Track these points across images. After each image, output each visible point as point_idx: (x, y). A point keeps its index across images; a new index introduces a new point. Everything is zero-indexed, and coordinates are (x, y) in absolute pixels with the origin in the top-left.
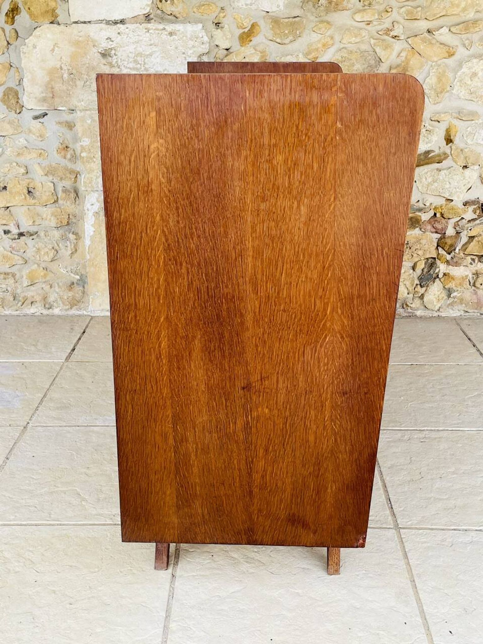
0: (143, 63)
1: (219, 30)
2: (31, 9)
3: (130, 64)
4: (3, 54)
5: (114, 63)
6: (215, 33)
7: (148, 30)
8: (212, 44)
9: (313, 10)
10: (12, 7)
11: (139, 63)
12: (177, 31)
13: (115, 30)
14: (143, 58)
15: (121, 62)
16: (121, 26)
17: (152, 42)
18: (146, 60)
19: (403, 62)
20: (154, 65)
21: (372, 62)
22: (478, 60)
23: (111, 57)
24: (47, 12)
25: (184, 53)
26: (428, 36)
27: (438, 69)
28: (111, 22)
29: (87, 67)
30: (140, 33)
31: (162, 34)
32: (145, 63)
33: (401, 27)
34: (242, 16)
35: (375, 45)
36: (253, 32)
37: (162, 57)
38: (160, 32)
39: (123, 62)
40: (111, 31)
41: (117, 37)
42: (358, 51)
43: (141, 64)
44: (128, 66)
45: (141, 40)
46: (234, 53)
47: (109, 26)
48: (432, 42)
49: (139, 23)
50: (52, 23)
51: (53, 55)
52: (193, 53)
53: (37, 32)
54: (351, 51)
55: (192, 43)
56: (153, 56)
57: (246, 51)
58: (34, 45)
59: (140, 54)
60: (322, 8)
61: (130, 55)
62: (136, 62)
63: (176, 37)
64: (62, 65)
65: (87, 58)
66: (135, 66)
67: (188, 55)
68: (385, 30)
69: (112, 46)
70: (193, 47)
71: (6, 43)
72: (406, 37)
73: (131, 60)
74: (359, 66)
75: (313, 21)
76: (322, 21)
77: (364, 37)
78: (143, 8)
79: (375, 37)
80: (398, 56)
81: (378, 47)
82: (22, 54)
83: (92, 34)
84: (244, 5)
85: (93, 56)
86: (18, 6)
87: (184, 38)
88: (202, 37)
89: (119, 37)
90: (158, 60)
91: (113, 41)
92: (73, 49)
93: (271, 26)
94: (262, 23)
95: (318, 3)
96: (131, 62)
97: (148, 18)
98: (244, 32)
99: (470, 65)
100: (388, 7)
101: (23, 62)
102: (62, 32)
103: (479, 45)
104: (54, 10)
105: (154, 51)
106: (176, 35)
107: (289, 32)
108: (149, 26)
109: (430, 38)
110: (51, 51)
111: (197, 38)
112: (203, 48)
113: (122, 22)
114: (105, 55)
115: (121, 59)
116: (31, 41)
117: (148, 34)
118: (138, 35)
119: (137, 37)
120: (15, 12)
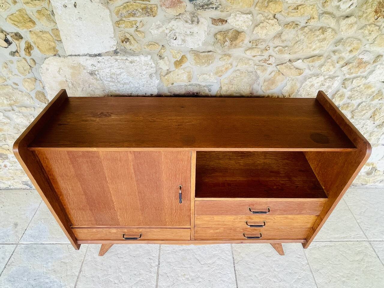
0: (116, 78)
1: (161, 60)
2: (40, 47)
3: (108, 79)
4: (29, 73)
5: (98, 78)
6: (159, 62)
7: (117, 60)
8: (158, 68)
9: (221, 48)
10: (26, 46)
11: (114, 79)
12: (135, 61)
13: (96, 60)
14: (116, 76)
15: (102, 78)
16: (99, 57)
17: (120, 67)
18: (118, 77)
19: (272, 78)
20: (123, 79)
21: (254, 78)
22: (316, 77)
23: (96, 75)
24: (50, 49)
25: (141, 73)
26: (289, 64)
27: (292, 82)
28: (92, 55)
29: (83, 81)
30: (112, 62)
31: (126, 62)
32: (117, 79)
33: (274, 58)
34: (176, 51)
35: (257, 69)
36: (183, 62)
37: (127, 75)
38: (124, 61)
39: (104, 78)
40: (94, 60)
41: (98, 64)
42: (246, 72)
43: (115, 79)
44: (107, 80)
45: (113, 66)
46: (172, 72)
47: (91, 57)
48: (291, 68)
49: (111, 56)
50: (55, 55)
51: (60, 74)
52: (146, 73)
53: (47, 61)
54: (242, 72)
55: (145, 67)
56: (122, 75)
57: (179, 71)
58: (46, 68)
59: (114, 74)
60: (226, 47)
61: (108, 74)
62: (111, 77)
63: (135, 64)
64: (67, 80)
65: (81, 76)
66: (112, 80)
67: (143, 74)
68: (264, 60)
69: (96, 69)
70: (146, 69)
71: (29, 67)
72: (276, 64)
73: (108, 77)
74: (246, 80)
75: (220, 54)
76: (226, 54)
77: (251, 65)
78: (111, 47)
79: (257, 65)
80: (269, 75)
81: (259, 71)
82: (41, 74)
83: (82, 63)
84: (177, 45)
85: (85, 74)
86: (31, 45)
87: (140, 64)
88: (151, 64)
89: (99, 64)
90: (125, 77)
91: (96, 66)
92: (72, 71)
93: (194, 58)
94: (188, 56)
95: (224, 44)
96: (109, 78)
97: (116, 52)
98: (177, 61)
99: (311, 80)
100: (267, 47)
101: (42, 78)
102: (62, 61)
103: (318, 69)
104: (54, 48)
105: (122, 72)
106: (135, 63)
107: (205, 62)
108: (117, 57)
109: (290, 65)
110: (58, 72)
111: (148, 65)
112: (152, 70)
113: (99, 55)
114: (92, 74)
115: (102, 76)
116: (44, 66)
117: (117, 63)
118: (111, 63)
119: (110, 64)
120: (30, 49)
